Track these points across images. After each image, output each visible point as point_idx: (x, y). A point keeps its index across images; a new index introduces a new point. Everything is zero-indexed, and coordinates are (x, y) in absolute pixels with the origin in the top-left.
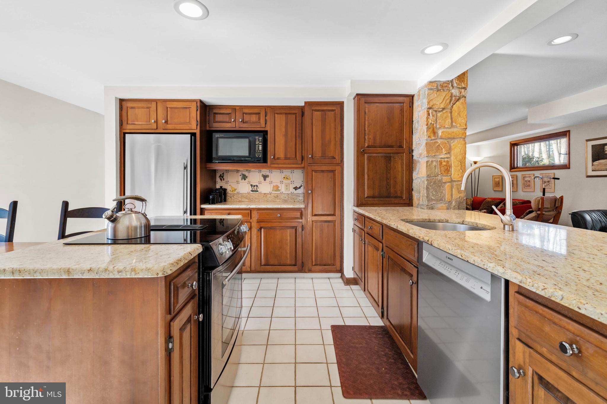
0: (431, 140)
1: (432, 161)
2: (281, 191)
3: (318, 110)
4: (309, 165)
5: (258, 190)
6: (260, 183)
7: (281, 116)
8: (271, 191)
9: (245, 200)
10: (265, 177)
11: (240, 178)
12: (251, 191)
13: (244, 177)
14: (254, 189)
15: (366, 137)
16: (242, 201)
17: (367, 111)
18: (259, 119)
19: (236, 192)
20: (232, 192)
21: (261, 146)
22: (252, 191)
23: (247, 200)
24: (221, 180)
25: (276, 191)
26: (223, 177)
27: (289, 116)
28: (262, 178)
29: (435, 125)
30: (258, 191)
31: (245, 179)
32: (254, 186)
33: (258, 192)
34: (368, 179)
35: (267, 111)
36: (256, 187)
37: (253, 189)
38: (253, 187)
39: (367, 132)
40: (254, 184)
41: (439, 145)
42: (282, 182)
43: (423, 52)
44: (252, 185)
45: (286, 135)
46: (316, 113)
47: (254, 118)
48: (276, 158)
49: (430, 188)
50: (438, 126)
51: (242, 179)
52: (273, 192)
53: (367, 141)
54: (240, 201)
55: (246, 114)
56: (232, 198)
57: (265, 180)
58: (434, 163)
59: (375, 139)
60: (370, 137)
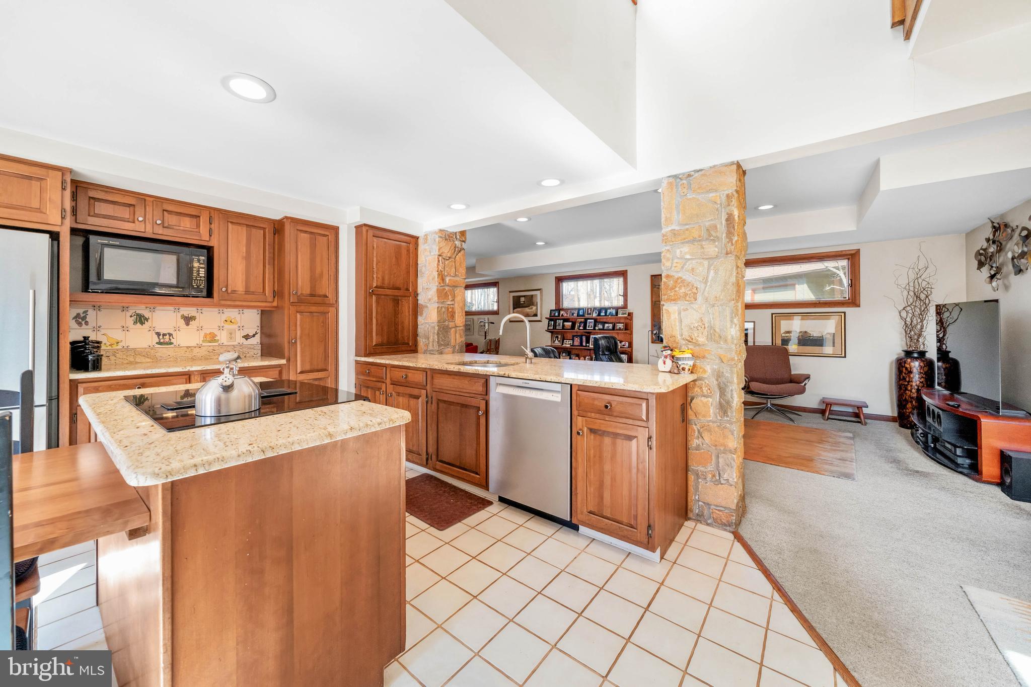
0: (441, 287)
1: (442, 307)
2: (220, 342)
3: (306, 232)
5: (173, 340)
6: (176, 329)
7: (240, 228)
8: (201, 342)
9: (144, 360)
10: (188, 320)
11: (130, 321)
12: (157, 343)
13: (141, 319)
14: (165, 340)
15: (375, 276)
16: (137, 363)
17: (375, 246)
18: (198, 226)
19: (119, 347)
20: (110, 348)
21: (204, 270)
22: (159, 343)
23: (149, 360)
24: (80, 324)
25: (210, 342)
26: (84, 318)
27: (254, 230)
28: (183, 321)
29: (443, 272)
30: (172, 343)
31: (142, 323)
32: (164, 335)
33: (172, 346)
34: (377, 325)
35: (212, 215)
36: (167, 336)
37: (162, 341)
38: (161, 337)
39: (375, 269)
40: (162, 332)
41: (446, 292)
42: (221, 328)
44: (158, 334)
45: (248, 257)
46: (303, 235)
47: (187, 223)
48: (229, 291)
49: (440, 333)
50: (446, 274)
51: (135, 323)
52: (204, 344)
53: (375, 281)
54: (130, 363)
55: (169, 212)
56: (112, 358)
57: (188, 324)
58: (443, 309)
59: (383, 279)
60: (379, 276)
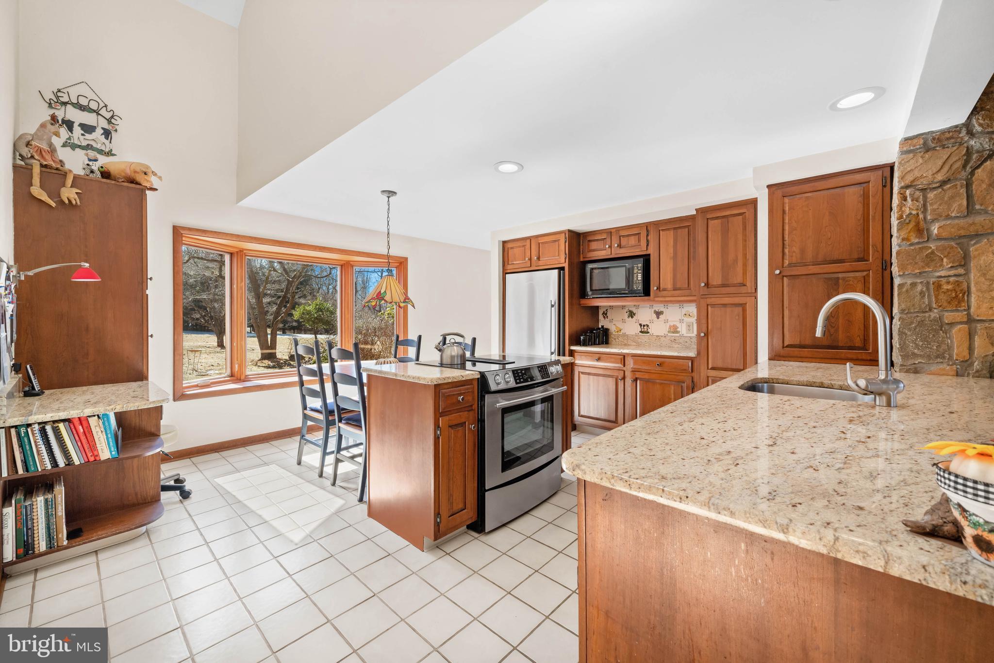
0: (911, 245)
1: (914, 285)
2: (680, 333)
3: (717, 218)
4: (702, 297)
5: (649, 330)
6: (652, 322)
7: (668, 232)
8: (667, 333)
9: (632, 344)
10: (658, 314)
11: (626, 315)
12: (640, 332)
13: (632, 314)
14: (644, 329)
15: (786, 251)
16: (629, 345)
18: (639, 240)
19: (621, 333)
20: (617, 333)
21: (640, 275)
22: (641, 332)
23: (635, 344)
24: (604, 317)
25: (673, 333)
26: (606, 314)
27: (679, 231)
28: (655, 316)
29: (921, 216)
30: (648, 333)
31: (632, 317)
32: (644, 326)
33: (649, 334)
35: (649, 228)
36: (646, 327)
37: (643, 330)
38: (642, 327)
39: (787, 241)
40: (643, 323)
41: (933, 253)
42: (681, 321)
43: (833, 107)
44: (641, 325)
45: (675, 257)
46: (713, 222)
47: (633, 241)
48: (661, 289)
49: (909, 333)
50: (929, 217)
51: (629, 317)
52: (669, 334)
53: (787, 257)
54: (625, 345)
55: (623, 236)
56: (617, 340)
57: (658, 318)
58: (919, 288)
59: (803, 251)
60: (794, 249)
